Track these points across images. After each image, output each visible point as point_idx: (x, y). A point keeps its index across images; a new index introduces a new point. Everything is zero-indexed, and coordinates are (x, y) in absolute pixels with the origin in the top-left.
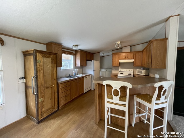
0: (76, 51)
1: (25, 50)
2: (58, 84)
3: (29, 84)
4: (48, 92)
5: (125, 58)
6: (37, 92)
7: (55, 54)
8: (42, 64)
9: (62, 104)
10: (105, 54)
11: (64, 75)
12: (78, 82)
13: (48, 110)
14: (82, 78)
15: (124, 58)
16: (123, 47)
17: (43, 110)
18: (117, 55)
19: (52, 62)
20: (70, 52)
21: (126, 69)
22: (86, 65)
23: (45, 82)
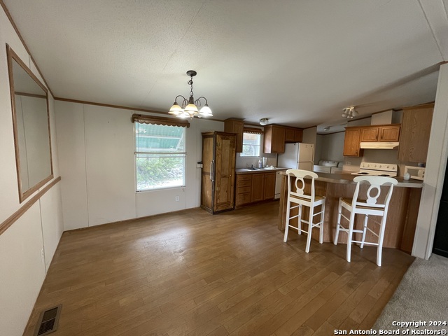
0: (267, 127)
1: (204, 132)
2: (236, 175)
3: (205, 170)
4: (225, 182)
5: (377, 137)
6: (215, 179)
7: (235, 134)
8: (220, 147)
9: (239, 202)
10: (332, 130)
11: (244, 165)
12: (264, 178)
13: (223, 204)
14: (273, 173)
15: (374, 138)
16: (373, 114)
17: (218, 202)
18: (355, 132)
19: (230, 145)
20: (256, 129)
21: (378, 165)
22: (283, 151)
23: (222, 169)
